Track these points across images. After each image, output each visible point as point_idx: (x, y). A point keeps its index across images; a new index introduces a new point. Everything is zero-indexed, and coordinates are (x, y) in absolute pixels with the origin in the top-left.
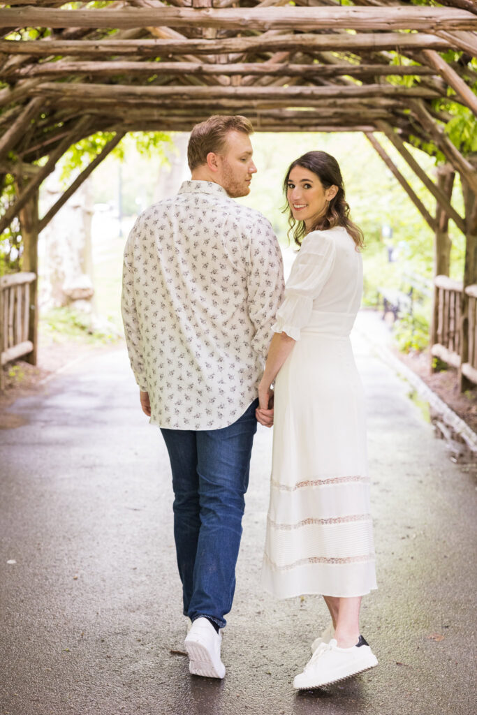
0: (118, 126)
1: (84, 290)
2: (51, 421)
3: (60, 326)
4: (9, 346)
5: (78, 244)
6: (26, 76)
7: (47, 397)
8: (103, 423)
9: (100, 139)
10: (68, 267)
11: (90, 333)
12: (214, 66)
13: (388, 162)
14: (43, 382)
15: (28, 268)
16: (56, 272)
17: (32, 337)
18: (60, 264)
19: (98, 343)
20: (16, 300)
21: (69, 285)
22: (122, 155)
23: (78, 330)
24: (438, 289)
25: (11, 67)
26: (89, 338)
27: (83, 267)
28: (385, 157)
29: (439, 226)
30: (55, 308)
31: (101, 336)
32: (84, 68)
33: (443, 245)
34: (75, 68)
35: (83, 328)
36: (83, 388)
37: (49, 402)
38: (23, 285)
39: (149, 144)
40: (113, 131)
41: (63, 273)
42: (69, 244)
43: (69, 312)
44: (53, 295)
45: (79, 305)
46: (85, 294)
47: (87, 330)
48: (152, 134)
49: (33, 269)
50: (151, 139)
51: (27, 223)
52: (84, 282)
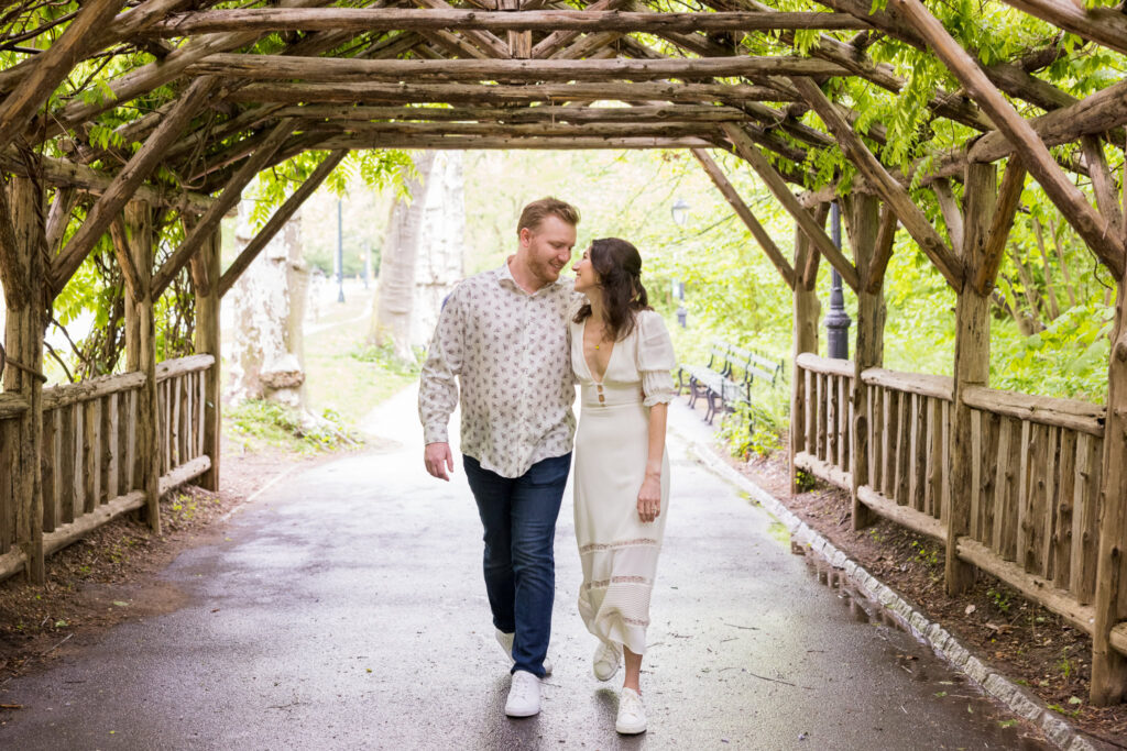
0: (334, 140)
1: (290, 374)
2: (229, 596)
3: (256, 427)
4: (173, 465)
5: (280, 311)
6: (178, 32)
7: (227, 548)
8: (314, 599)
9: (308, 160)
10: (266, 343)
11: (300, 436)
12: (494, 13)
13: (727, 190)
14: (225, 518)
15: (204, 349)
16: (251, 350)
17: (210, 449)
18: (256, 339)
19: (310, 450)
20: (184, 396)
21: (268, 368)
22: (341, 185)
23: (281, 432)
24: (801, 371)
25: (150, 16)
26: (298, 441)
27: (288, 342)
28: (723, 183)
29: (801, 280)
30: (249, 401)
31: (313, 439)
32: (274, 18)
33: (807, 308)
34: (260, 18)
35: (288, 428)
36: (285, 529)
37: (230, 558)
38: (196, 372)
39: (379, 169)
40: (327, 148)
41: (260, 352)
42: (269, 312)
43: (269, 405)
44: (246, 383)
45: (283, 395)
46: (291, 380)
47: (295, 431)
48: (384, 153)
49: (212, 349)
50: (381, 161)
51: (202, 281)
52: (290, 363)
